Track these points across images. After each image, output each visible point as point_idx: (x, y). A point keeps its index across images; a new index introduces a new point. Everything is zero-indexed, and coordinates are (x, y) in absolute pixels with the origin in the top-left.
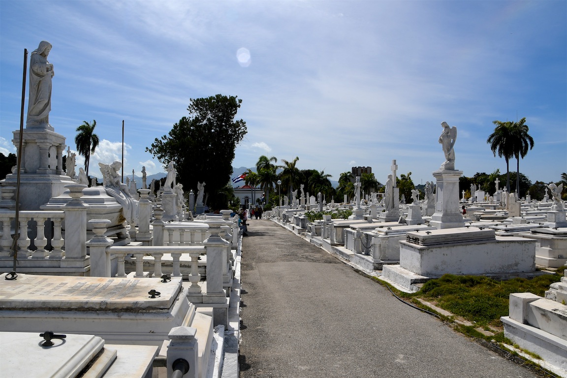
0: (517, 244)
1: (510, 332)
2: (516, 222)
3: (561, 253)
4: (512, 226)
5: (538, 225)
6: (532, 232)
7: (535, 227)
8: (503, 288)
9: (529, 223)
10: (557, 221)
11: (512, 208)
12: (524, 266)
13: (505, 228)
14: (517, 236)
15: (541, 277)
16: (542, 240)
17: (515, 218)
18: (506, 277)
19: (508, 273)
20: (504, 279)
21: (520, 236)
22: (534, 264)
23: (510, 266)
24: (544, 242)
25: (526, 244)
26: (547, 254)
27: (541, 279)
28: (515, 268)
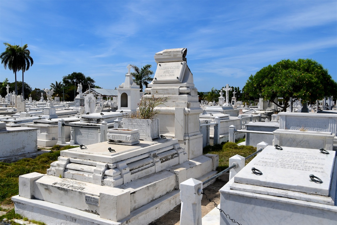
0: (23, 132)
1: (20, 208)
2: (22, 116)
3: (54, 136)
4: (20, 119)
5: (38, 117)
6: (34, 122)
7: (36, 119)
8: (13, 169)
9: (32, 116)
10: (50, 114)
11: (19, 106)
12: (29, 149)
13: (14, 120)
14: (24, 126)
15: (42, 155)
16: (41, 127)
17: (22, 113)
18: (16, 158)
19: (18, 155)
20: (14, 160)
21: (26, 126)
22: (37, 146)
23: (18, 150)
24: (43, 129)
25: (31, 131)
26: (45, 137)
27: (42, 157)
28: (23, 150)
